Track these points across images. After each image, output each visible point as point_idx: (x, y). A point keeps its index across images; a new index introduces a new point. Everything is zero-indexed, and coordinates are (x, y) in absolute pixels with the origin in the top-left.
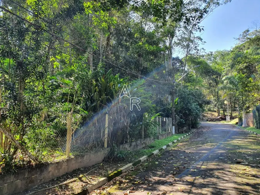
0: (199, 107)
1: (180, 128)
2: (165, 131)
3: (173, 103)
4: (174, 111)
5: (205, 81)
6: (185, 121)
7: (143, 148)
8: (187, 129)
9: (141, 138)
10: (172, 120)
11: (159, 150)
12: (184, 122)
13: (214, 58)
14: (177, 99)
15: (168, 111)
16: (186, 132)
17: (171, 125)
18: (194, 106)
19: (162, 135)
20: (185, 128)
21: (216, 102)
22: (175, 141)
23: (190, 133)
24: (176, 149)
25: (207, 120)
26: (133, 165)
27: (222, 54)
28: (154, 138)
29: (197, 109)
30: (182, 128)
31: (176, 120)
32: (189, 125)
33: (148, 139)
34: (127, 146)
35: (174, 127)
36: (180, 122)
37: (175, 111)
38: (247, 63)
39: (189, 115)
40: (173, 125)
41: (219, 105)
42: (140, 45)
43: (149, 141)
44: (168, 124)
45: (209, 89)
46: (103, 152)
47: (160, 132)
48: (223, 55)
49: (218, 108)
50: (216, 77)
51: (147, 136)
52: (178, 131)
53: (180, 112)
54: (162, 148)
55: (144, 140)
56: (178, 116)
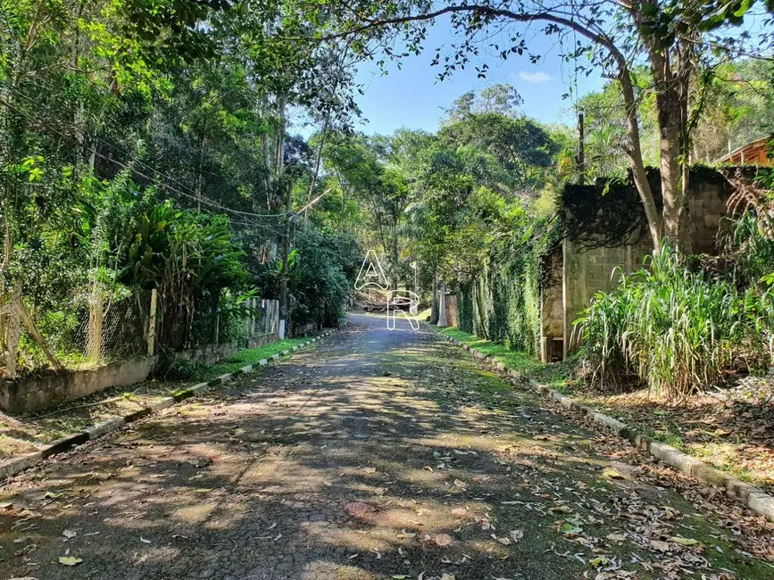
0: (343, 277)
1: (297, 325)
2: (263, 331)
3: (284, 263)
4: (286, 284)
5: (366, 209)
6: (309, 309)
7: (216, 363)
8: (314, 329)
9: (212, 341)
10: (280, 305)
11: (253, 367)
12: (308, 312)
13: (393, 147)
14: (293, 253)
15: (270, 282)
16: (311, 335)
17: (277, 317)
18: (333, 272)
19: (256, 339)
20: (309, 326)
21: (390, 265)
22: (286, 352)
23: (319, 338)
24: (287, 363)
25: (366, 309)
26: (209, 385)
27: (412, 141)
28: (239, 345)
29: (340, 280)
30: (302, 325)
31: (288, 307)
32: (319, 321)
33: (228, 345)
34: (186, 356)
35: (283, 322)
36: (299, 311)
37: (289, 283)
38: (446, 188)
39: (321, 294)
40: (281, 317)
41: (396, 272)
42: (205, 109)
43: (230, 351)
44: (271, 315)
45: (376, 229)
46: (147, 363)
47: (253, 332)
48: (417, 142)
49: (395, 281)
50: (393, 200)
51: (224, 339)
52: (293, 331)
53: (300, 286)
54: (259, 364)
55: (219, 347)
56: (295, 295)
